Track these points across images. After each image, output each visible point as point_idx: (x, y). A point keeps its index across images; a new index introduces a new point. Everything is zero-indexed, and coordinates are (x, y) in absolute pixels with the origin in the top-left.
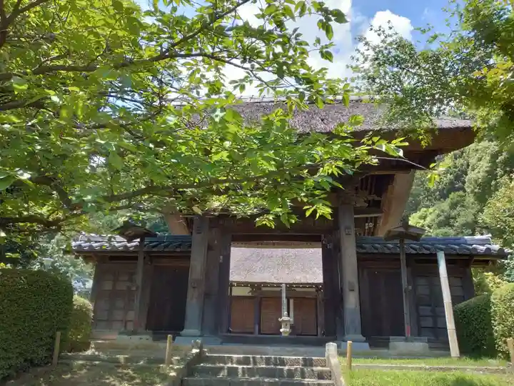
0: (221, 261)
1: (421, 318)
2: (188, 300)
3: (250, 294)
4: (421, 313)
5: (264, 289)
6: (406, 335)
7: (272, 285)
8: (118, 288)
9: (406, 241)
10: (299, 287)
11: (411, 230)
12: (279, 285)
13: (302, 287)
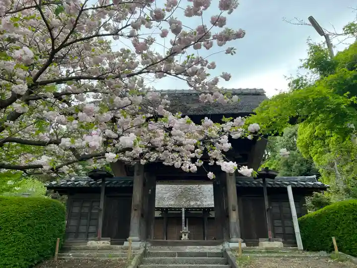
0: (150, 193)
1: (276, 228)
2: (132, 218)
3: (160, 216)
4: (276, 225)
5: (169, 212)
6: (269, 237)
7: (175, 209)
8: (83, 211)
9: (267, 179)
10: (193, 210)
11: (270, 173)
12: (180, 209)
13: (195, 210)
